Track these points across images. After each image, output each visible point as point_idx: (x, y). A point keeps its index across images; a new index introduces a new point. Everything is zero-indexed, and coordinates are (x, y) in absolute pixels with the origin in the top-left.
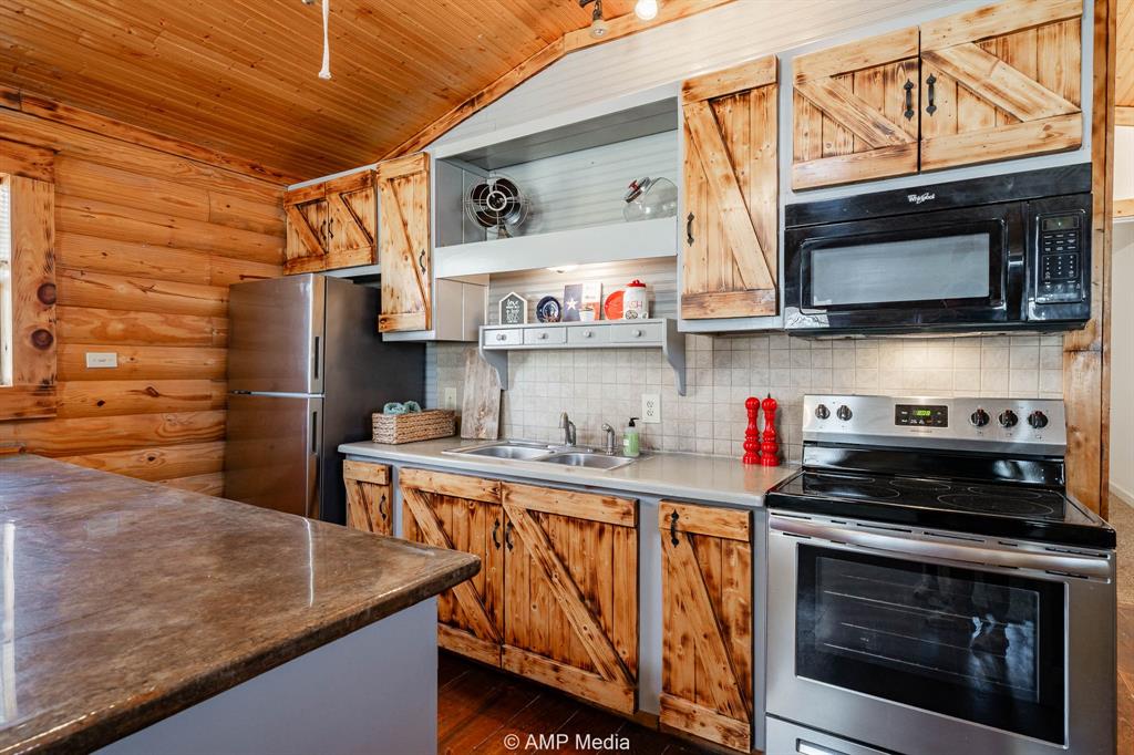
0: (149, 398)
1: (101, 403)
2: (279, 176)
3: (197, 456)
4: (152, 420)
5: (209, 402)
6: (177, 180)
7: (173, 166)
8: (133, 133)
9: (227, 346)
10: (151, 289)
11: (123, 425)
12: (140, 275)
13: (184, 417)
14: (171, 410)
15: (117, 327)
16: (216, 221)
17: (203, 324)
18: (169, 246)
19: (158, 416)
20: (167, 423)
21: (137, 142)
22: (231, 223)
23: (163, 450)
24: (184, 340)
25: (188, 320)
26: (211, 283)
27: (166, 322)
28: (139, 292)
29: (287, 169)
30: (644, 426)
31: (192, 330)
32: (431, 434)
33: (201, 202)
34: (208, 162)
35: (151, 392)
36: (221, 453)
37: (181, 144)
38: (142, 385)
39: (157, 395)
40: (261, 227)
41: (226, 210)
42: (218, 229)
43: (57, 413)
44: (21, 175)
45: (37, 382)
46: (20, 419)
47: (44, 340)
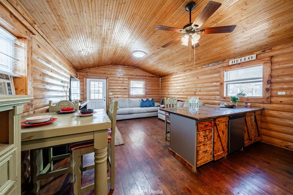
1: (281, 102)
11: (287, 106)
15: (286, 86)
43: (271, 103)
44: (265, 63)
45: (266, 97)
46: (263, 103)
47: (267, 90)
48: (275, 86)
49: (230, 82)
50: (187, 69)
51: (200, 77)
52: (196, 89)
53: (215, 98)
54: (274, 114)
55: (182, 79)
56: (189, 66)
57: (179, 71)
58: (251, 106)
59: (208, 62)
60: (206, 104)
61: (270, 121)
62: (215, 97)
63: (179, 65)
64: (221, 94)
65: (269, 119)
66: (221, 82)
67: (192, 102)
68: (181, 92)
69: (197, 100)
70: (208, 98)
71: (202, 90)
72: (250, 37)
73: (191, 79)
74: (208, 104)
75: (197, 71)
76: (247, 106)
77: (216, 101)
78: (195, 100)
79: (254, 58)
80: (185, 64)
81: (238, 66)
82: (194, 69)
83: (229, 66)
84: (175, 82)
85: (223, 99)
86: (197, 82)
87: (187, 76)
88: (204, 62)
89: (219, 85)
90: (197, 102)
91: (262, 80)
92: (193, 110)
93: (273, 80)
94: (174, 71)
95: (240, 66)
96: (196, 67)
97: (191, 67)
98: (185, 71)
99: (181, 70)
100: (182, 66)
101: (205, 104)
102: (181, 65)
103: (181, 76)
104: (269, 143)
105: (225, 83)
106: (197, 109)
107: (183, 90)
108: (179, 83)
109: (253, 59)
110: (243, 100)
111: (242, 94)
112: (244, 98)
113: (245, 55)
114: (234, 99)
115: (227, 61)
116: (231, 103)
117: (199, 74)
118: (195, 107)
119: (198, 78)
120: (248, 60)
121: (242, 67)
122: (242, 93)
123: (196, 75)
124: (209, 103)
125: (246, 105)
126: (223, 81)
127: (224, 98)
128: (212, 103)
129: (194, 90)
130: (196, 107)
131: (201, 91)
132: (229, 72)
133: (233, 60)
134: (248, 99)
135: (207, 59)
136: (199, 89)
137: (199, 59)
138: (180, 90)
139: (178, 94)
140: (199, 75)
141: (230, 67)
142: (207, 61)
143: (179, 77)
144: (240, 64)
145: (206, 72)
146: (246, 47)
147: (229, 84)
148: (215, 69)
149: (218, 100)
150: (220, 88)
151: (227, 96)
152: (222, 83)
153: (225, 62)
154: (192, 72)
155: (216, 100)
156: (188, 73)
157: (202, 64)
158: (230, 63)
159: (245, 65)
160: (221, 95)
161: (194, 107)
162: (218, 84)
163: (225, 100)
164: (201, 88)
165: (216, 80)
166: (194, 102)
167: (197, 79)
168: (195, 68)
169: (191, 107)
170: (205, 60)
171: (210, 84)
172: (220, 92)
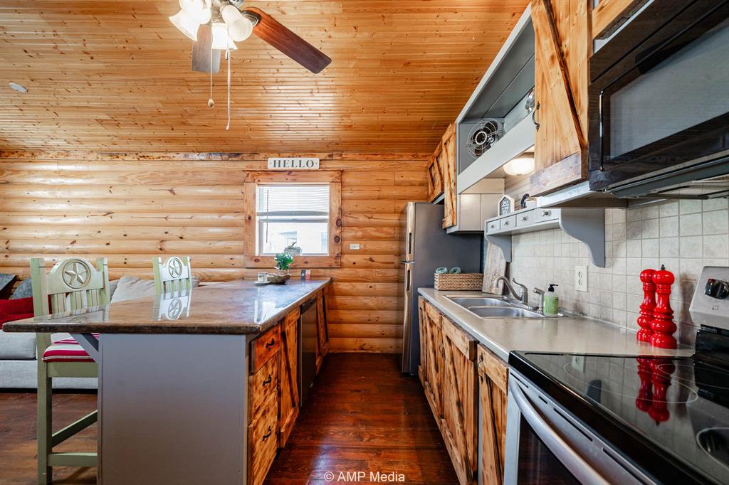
0: (370, 262)
1: (354, 263)
2: (426, 156)
3: (389, 289)
4: (372, 271)
5: (392, 265)
6: (382, 170)
7: (380, 165)
8: (366, 156)
9: (399, 240)
10: (371, 218)
11: (362, 272)
12: (368, 212)
13: (383, 271)
14: (378, 267)
15: (360, 234)
16: (398, 185)
17: (391, 231)
18: (379, 199)
19: (374, 270)
20: (376, 273)
21: (367, 159)
22: (404, 184)
23: (376, 284)
24: (383, 238)
25: (386, 229)
26: (395, 212)
27: (377, 231)
28: (368, 219)
29: (427, 152)
30: (577, 293)
31: (387, 233)
32: (464, 287)
33: (390, 177)
34: (393, 160)
35: (371, 260)
36: (396, 288)
37: (382, 155)
38: (368, 257)
39: (373, 261)
40: (417, 183)
41: (401, 178)
42: (398, 187)
43: (341, 266)
44: (333, 182)
45: (336, 255)
46: (331, 268)
47: (337, 239)
48: (348, 234)
49: (270, 217)
50: (125, 147)
51: (180, 191)
52: (167, 229)
53: (232, 262)
54: (345, 288)
55: (100, 186)
56: (137, 139)
57: (81, 146)
58: (311, 276)
59: (210, 146)
60: (203, 280)
61: (342, 304)
62: (231, 256)
63: (87, 122)
64: (247, 248)
65: (339, 299)
66: (249, 213)
67: (172, 275)
68: (92, 239)
69: (185, 269)
70: (208, 263)
71: (188, 233)
72: (320, 114)
73: (145, 191)
74: (210, 279)
75: (169, 167)
76: (305, 276)
77: (232, 270)
78: (181, 267)
79: (316, 167)
80: (118, 125)
81: (287, 177)
82: (157, 155)
83: (267, 172)
84: (59, 194)
85: (253, 264)
86: (169, 205)
87: (125, 178)
88: (197, 139)
89: (243, 221)
90: (184, 275)
91: (327, 217)
92: (174, 308)
93: (344, 220)
94: (52, 143)
95: (290, 177)
96: (167, 151)
97: (144, 146)
98: (114, 155)
99: (94, 146)
100: (100, 130)
101: (201, 284)
102: (100, 122)
103: (95, 172)
104: (339, 351)
105: (258, 218)
106: (185, 302)
107: (105, 233)
108: (82, 200)
109: (313, 168)
110: (298, 264)
111: (295, 249)
112: (300, 257)
113: (300, 154)
114: (283, 262)
115: (262, 156)
116: (277, 273)
117: (178, 179)
118: (180, 296)
119: (171, 191)
120: (306, 168)
121: (295, 180)
122: (294, 246)
123: (165, 180)
124: (215, 278)
125: (303, 275)
126: (253, 212)
127: (257, 260)
128: (222, 276)
129: (159, 233)
130: (183, 293)
131: (184, 237)
132: (265, 188)
133: (277, 159)
134: (306, 260)
135: (210, 134)
136: (176, 232)
137: (184, 124)
138: (87, 232)
139: (76, 247)
140: (176, 182)
141: (268, 174)
142: (210, 140)
143: (77, 174)
144: (290, 172)
145: (201, 175)
146: (306, 134)
147: (267, 221)
148: (229, 173)
149: (240, 265)
150: (246, 230)
151: (261, 255)
152: (250, 218)
153: (256, 157)
154: (147, 166)
155: (233, 266)
156: (128, 166)
157: (189, 145)
158: (270, 167)
159: (300, 179)
160: (247, 250)
161: (176, 294)
162: (240, 218)
163: (258, 265)
164: (184, 226)
165: (234, 207)
166: (175, 275)
167: (169, 194)
168: (162, 154)
169: (168, 295)
170: (202, 134)
171: (215, 216)
172: (246, 244)
